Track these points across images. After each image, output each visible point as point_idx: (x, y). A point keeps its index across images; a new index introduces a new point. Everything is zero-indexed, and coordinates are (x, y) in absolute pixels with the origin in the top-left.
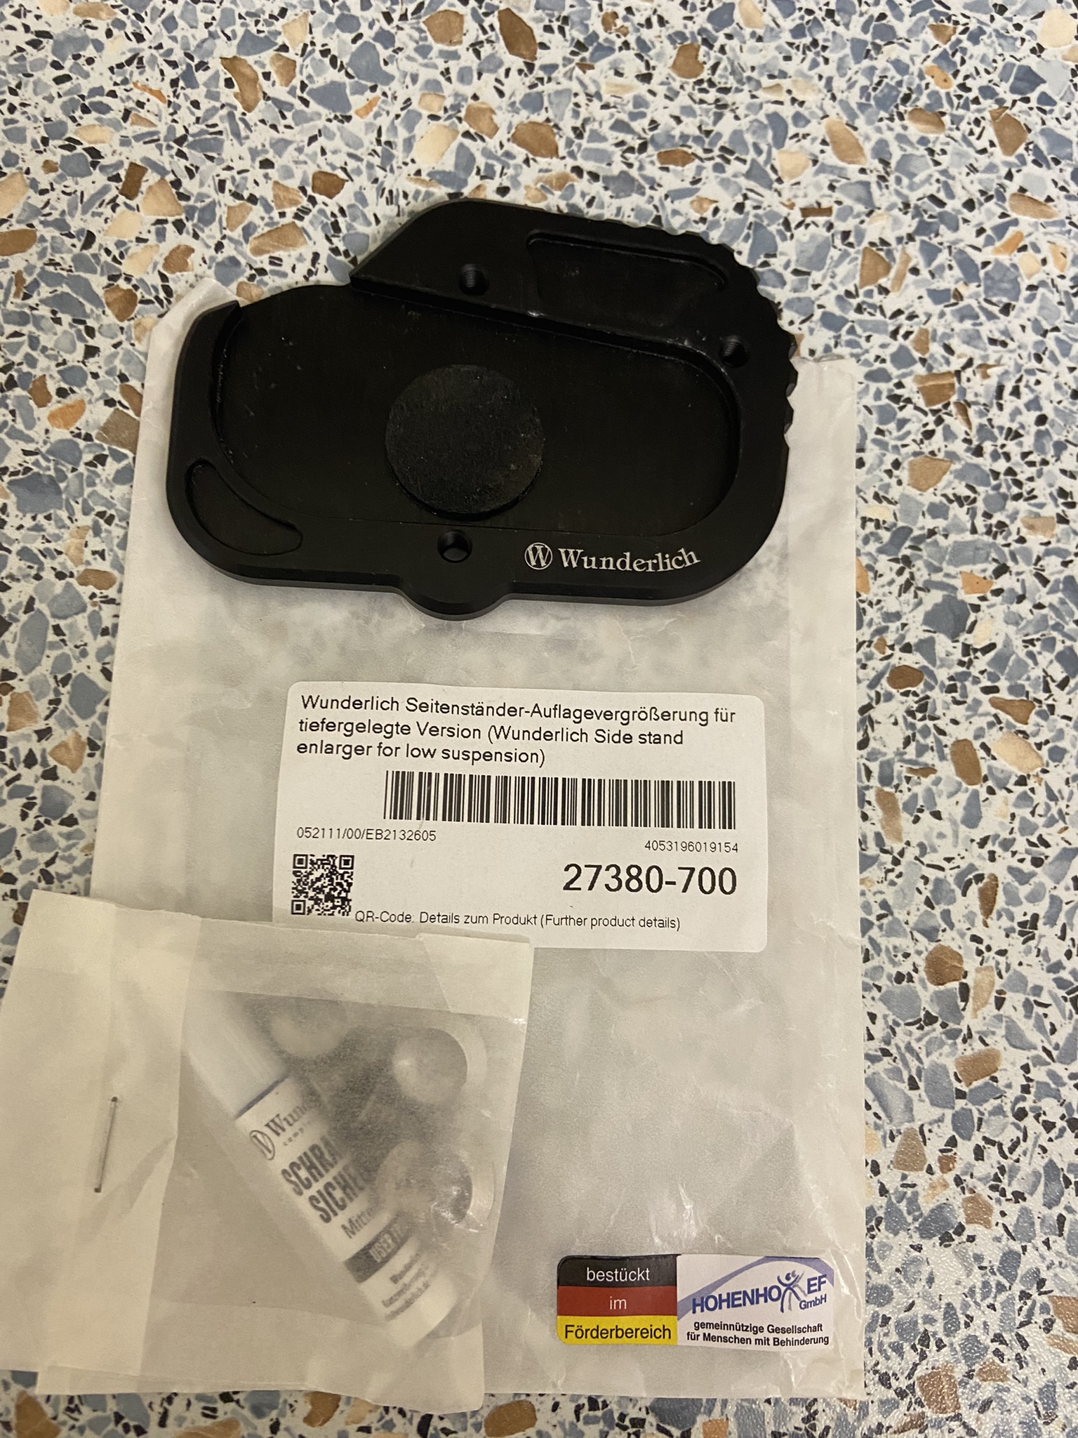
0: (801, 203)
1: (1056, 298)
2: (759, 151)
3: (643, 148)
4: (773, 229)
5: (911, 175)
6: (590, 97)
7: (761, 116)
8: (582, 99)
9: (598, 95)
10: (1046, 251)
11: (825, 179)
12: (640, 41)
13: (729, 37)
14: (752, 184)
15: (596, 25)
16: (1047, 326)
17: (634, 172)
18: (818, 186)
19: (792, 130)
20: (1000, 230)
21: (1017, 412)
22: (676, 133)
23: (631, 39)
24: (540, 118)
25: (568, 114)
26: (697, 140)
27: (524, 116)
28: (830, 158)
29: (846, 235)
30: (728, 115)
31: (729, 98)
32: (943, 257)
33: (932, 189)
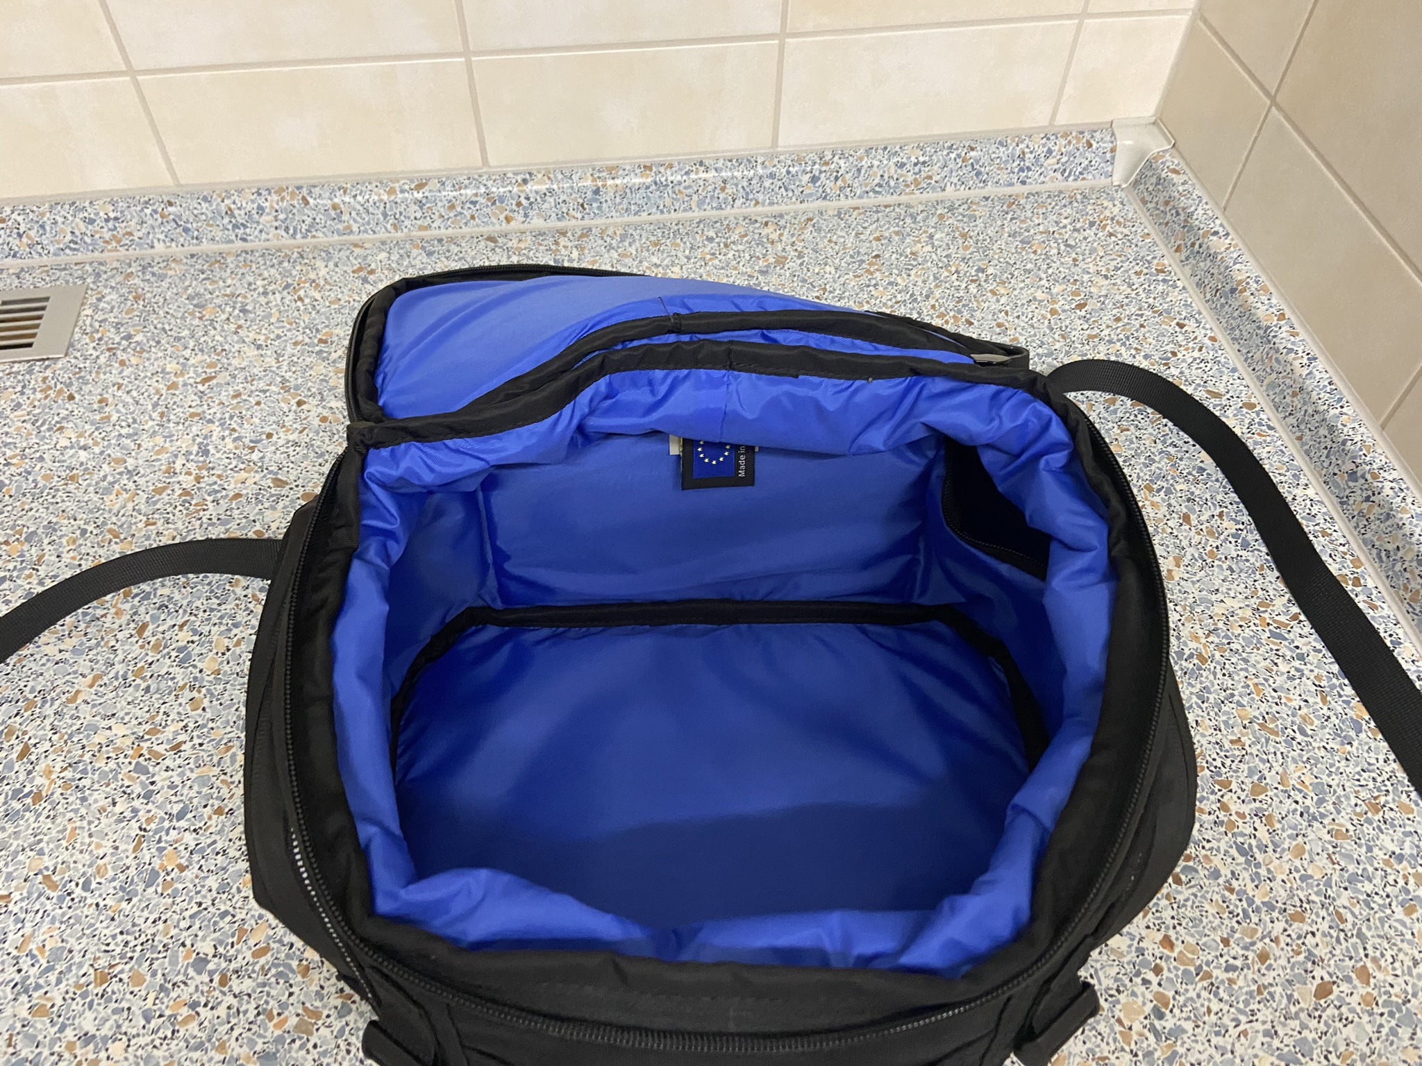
0: (1331, 866)
1: (1315, 769)
2: (1318, 885)
3: (1343, 930)
4: (1346, 875)
5: (1296, 825)
6: (1334, 955)
7: (1304, 885)
8: (1337, 958)
9: (1331, 952)
10: (1299, 773)
11: (1316, 858)
12: (1299, 937)
13: (1277, 902)
14: (1333, 885)
15: (1301, 958)
16: (1327, 772)
17: (1355, 932)
18: (1320, 860)
19: (1303, 872)
20: (1301, 791)
21: (1365, 779)
22: (1329, 918)
23: (1300, 942)
24: (1353, 976)
25: (1345, 964)
26: (1327, 909)
27: (1356, 982)
28: (1306, 856)
29: (1334, 847)
30: (1310, 898)
31: (1304, 899)
32: (1322, 810)
33: (1298, 817)
